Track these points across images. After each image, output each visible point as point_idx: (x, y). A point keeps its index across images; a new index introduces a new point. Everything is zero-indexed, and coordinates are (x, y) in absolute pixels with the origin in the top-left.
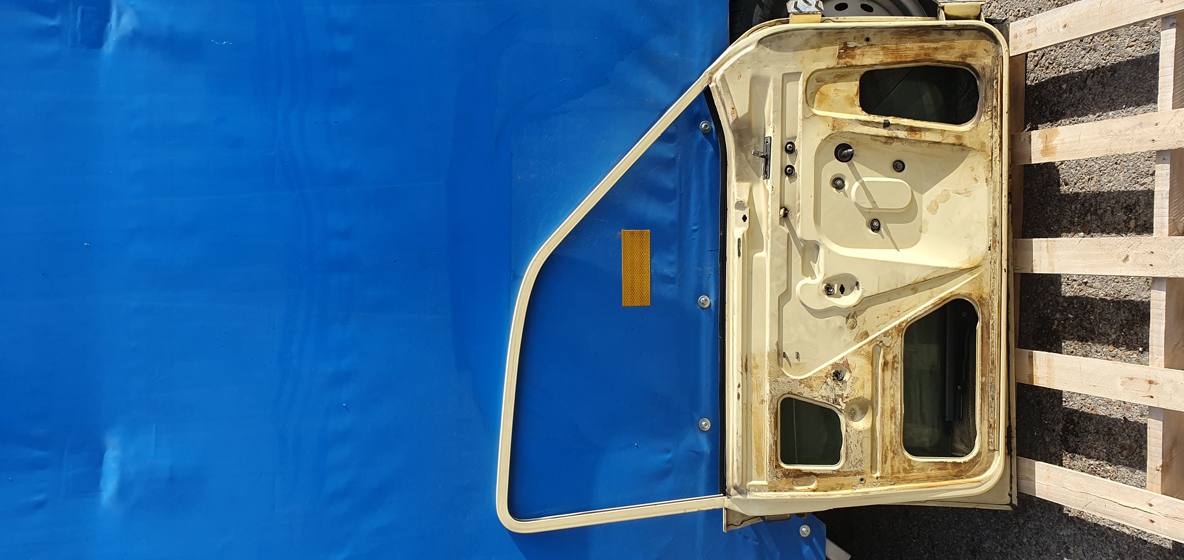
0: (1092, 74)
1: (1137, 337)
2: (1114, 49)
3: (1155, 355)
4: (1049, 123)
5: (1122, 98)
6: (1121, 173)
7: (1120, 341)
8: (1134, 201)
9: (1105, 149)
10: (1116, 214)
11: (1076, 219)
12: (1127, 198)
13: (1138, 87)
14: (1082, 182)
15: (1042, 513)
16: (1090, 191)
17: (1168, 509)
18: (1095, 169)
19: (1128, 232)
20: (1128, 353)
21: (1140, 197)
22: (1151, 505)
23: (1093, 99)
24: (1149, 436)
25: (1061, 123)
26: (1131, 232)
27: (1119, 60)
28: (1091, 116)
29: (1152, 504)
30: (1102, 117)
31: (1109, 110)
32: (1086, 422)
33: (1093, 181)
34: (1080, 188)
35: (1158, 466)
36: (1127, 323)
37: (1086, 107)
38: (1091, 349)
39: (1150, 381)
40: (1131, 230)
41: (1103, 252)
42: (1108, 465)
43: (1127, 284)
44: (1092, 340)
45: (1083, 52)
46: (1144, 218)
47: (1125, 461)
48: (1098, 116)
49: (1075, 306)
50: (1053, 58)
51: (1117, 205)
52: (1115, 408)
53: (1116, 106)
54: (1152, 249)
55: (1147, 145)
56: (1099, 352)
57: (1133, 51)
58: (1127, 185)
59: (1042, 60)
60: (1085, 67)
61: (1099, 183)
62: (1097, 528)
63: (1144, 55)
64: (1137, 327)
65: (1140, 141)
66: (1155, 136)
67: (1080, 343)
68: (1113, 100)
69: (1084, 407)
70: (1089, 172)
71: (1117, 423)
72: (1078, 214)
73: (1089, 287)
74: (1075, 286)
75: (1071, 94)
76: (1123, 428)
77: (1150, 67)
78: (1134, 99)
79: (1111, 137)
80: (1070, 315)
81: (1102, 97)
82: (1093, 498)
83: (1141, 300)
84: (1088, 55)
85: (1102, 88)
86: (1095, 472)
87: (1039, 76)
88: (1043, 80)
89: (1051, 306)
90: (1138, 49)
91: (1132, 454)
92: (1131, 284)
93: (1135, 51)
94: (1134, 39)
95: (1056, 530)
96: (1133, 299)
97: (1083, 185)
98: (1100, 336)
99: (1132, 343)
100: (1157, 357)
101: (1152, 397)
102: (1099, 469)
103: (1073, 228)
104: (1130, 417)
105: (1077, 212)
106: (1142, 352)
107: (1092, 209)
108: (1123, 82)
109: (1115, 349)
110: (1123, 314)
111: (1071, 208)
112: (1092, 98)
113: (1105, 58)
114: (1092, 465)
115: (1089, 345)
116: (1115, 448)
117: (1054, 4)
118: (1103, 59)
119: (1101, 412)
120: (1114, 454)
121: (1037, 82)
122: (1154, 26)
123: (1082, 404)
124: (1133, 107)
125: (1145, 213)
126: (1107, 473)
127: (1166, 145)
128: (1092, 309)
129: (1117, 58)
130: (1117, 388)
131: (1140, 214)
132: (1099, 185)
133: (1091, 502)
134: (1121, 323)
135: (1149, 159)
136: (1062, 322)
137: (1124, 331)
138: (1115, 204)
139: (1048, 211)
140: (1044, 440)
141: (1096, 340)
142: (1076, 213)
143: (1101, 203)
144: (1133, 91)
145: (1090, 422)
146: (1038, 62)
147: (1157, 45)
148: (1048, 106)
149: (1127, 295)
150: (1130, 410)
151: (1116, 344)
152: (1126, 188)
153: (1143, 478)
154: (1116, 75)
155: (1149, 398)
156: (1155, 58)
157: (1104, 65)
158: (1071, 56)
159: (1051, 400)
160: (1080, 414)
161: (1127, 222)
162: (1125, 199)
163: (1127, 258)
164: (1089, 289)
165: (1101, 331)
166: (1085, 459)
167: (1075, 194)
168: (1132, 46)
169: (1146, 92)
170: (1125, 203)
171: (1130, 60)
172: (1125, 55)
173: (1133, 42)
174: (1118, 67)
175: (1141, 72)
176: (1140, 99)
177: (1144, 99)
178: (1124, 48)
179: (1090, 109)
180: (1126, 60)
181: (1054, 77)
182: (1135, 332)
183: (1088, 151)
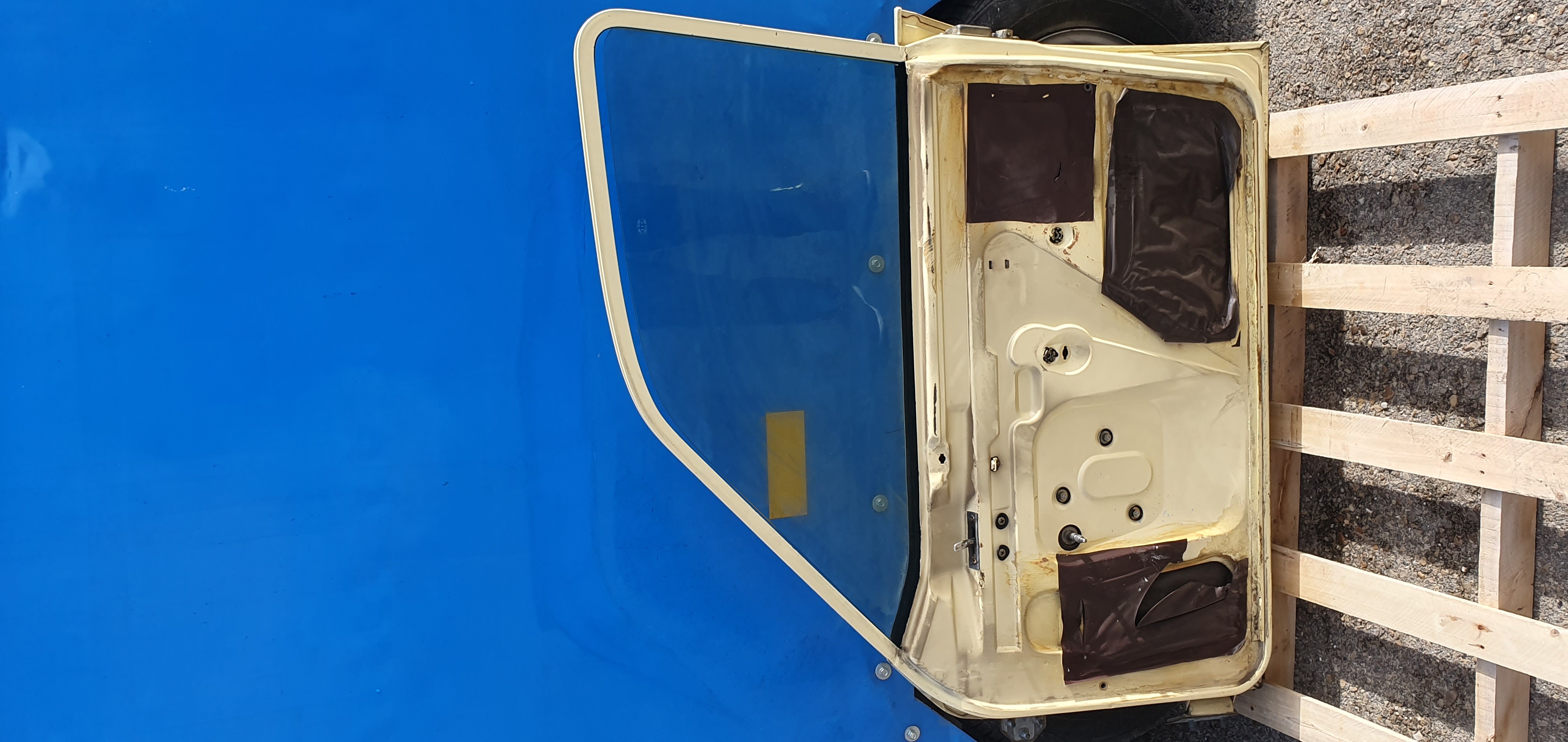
0: (1399, 189)
1: (1459, 553)
2: (1429, 159)
3: (1486, 591)
4: (1340, 247)
5: (1441, 229)
6: (1438, 330)
7: (1437, 553)
8: (1456, 370)
9: (1420, 305)
10: (1431, 385)
11: (1377, 383)
12: (1447, 365)
13: (1462, 217)
14: (1385, 333)
16: (1396, 348)
18: (1403, 320)
19: (1447, 410)
20: (1447, 571)
21: (1465, 367)
23: (1401, 225)
24: (1478, 696)
25: (1357, 249)
26: (1452, 411)
27: (1437, 176)
28: (1398, 246)
30: (1413, 250)
31: (1423, 242)
32: (1390, 654)
33: (1400, 334)
34: (1383, 341)
35: (1489, 736)
36: (1445, 532)
37: (1391, 233)
38: (1396, 559)
39: (1480, 626)
40: (1451, 409)
41: (1416, 443)
42: (1418, 714)
44: (1398, 546)
45: (1387, 157)
46: (1469, 396)
47: (1442, 713)
48: (1408, 248)
49: (1375, 498)
50: (1346, 159)
51: (1432, 372)
53: (1433, 238)
54: (1483, 451)
55: (1478, 309)
56: (1407, 565)
57: (1456, 167)
58: (1447, 347)
59: (1331, 159)
60: (1390, 178)
61: (1408, 339)
63: (1470, 174)
64: (1459, 539)
65: (1468, 302)
66: (1490, 298)
67: (1381, 549)
68: (1428, 229)
69: (1386, 633)
70: (1394, 322)
71: (1431, 662)
72: (1379, 376)
73: (1395, 476)
74: (1375, 473)
75: (1371, 212)
76: (1438, 669)
77: (1479, 192)
78: (1457, 232)
79: (1429, 290)
80: (1367, 510)
81: (1413, 223)
84: (1393, 162)
85: (1413, 209)
86: (1402, 721)
87: (1327, 180)
88: (1333, 187)
89: (1342, 493)
90: (1463, 165)
91: (1451, 705)
93: (1459, 167)
94: (1458, 150)
96: (1453, 501)
97: (1388, 338)
98: (1410, 543)
99: (1452, 559)
100: (1489, 593)
101: (1482, 647)
102: (1406, 718)
103: (1372, 395)
104: (1448, 657)
105: (1378, 373)
106: (1465, 574)
107: (1399, 372)
108: (1442, 206)
109: (1429, 564)
110: (1440, 519)
111: (1370, 366)
112: (1399, 222)
113: (1417, 170)
114: (1397, 711)
115: (1394, 554)
116: (1428, 693)
117: (1347, 84)
118: (1414, 171)
119: (1410, 644)
120: (1427, 702)
121: (1324, 188)
124: (1456, 242)
125: (1471, 389)
126: (1416, 724)
127: (1503, 314)
128: (1398, 506)
129: (1434, 172)
130: (1435, 627)
131: (1463, 389)
132: (1409, 341)
134: (1437, 530)
136: (1357, 517)
137: (1441, 541)
138: (1430, 370)
139: (1339, 366)
140: (1333, 669)
141: (1403, 548)
142: (1376, 374)
143: (1411, 365)
144: (1455, 222)
145: (1394, 655)
146: (1325, 162)
147: (1488, 163)
148: (1339, 223)
149: (1446, 495)
151: (1429, 556)
152: (1445, 351)
153: (1465, 738)
154: (1432, 196)
155: (1478, 648)
156: (1485, 180)
157: (1416, 179)
158: (1371, 160)
160: (1381, 642)
161: (1446, 396)
162: (1444, 366)
163: (1449, 457)
164: (1395, 478)
165: (1409, 537)
166: (1388, 702)
167: (1375, 348)
168: (1453, 160)
169: (1474, 225)
170: (1444, 370)
171: (1452, 178)
172: (1445, 170)
173: (1456, 154)
174: (1436, 186)
175: (1467, 197)
176: (1465, 234)
177: (1470, 234)
178: (1443, 160)
179: (1397, 237)
180: (1446, 177)
181: (1347, 186)
182: (1456, 546)
183: (1396, 303)
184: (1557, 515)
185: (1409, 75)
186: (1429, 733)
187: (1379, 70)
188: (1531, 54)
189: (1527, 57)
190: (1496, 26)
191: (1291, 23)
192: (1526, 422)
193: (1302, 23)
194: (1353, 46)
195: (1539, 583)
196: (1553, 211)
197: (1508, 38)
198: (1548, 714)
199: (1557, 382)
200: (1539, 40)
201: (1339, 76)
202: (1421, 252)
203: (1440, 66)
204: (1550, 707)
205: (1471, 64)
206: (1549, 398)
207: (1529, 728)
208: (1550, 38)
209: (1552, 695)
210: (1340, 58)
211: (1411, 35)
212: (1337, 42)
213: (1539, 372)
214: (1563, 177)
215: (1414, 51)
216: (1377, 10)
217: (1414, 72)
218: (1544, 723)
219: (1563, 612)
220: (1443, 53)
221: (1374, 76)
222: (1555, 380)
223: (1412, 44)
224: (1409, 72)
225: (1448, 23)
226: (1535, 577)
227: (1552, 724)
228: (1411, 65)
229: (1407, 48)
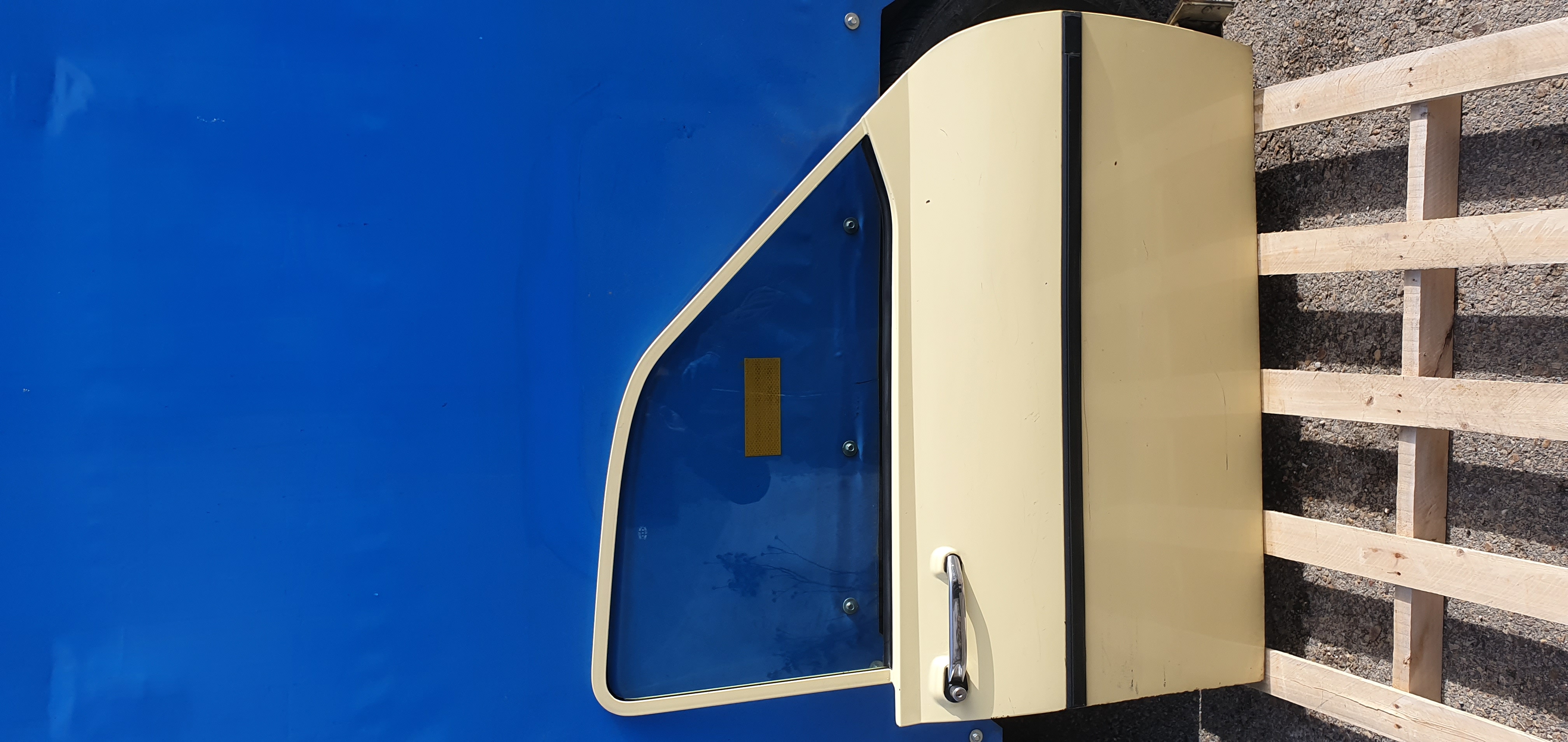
0: (1330, 165)
1: (1382, 496)
2: (1356, 135)
3: (1403, 522)
5: (1366, 198)
6: (1364, 291)
7: (1363, 499)
8: (1379, 326)
9: (1345, 263)
10: (1359, 342)
11: (1312, 345)
12: (1372, 323)
13: (1384, 186)
14: (1318, 298)
15: (1270, 709)
16: (1328, 311)
17: (1417, 712)
18: (1334, 284)
19: (1372, 364)
20: (1372, 514)
21: (1387, 322)
22: (1397, 707)
23: (1332, 197)
24: (1396, 621)
26: (1376, 365)
27: (1362, 150)
28: (1329, 217)
29: (1399, 705)
30: (1342, 219)
31: (1350, 212)
32: (1323, 598)
33: (1331, 298)
34: (1317, 306)
35: (1406, 657)
36: (1371, 478)
37: (1323, 205)
38: (1329, 507)
39: (1397, 554)
40: (1376, 363)
41: (1342, 392)
42: (1347, 652)
43: (1371, 429)
44: (1330, 496)
45: (1320, 137)
46: (1391, 349)
47: (1367, 648)
48: (1338, 218)
49: (1311, 453)
50: (1284, 140)
51: (1359, 331)
52: (1356, 582)
53: (1359, 206)
54: (1400, 391)
55: (1395, 261)
56: (1338, 512)
57: (1378, 141)
58: (1371, 306)
59: (1272, 142)
60: (1323, 155)
61: (1338, 302)
62: (1333, 730)
63: (1391, 146)
64: (1382, 483)
65: (1386, 256)
66: (1404, 251)
67: (1316, 500)
68: (1355, 199)
69: (1322, 581)
70: (1327, 287)
71: (1358, 602)
72: (1314, 338)
73: (1327, 430)
74: (1310, 429)
75: (1306, 187)
76: (1365, 607)
77: (1398, 161)
78: (1379, 200)
79: (1353, 248)
80: (1303, 464)
81: (1342, 194)
82: (1330, 695)
83: (1387, 450)
84: (1325, 140)
85: (1342, 182)
86: (1333, 660)
87: (1268, 161)
88: (1272, 168)
89: (1281, 451)
90: (1384, 138)
91: (1376, 640)
92: (1376, 430)
93: (1381, 140)
94: (1380, 125)
95: (1286, 731)
96: (1378, 448)
97: (1321, 303)
98: (1340, 492)
99: (1377, 502)
100: (1405, 524)
101: (1399, 574)
102: (1337, 657)
103: (1308, 356)
104: (1373, 594)
105: (1313, 335)
106: (1388, 515)
107: (1331, 333)
108: (1367, 177)
109: (1357, 510)
110: (1366, 466)
111: (1306, 330)
112: (1330, 195)
113: (1345, 146)
114: (1329, 651)
115: (1327, 503)
116: (1356, 631)
117: (1285, 72)
118: (1343, 147)
119: (1340, 587)
120: (1355, 639)
121: (1265, 169)
122: (1402, 111)
123: (1317, 575)
124: (1379, 209)
125: (1393, 343)
126: (1346, 662)
127: (1415, 264)
129: (1360, 147)
130: (1359, 560)
131: (1386, 343)
132: (1339, 304)
133: (1327, 701)
134: (1364, 477)
135: (1397, 276)
136: (1295, 472)
137: (1367, 487)
138: (1358, 328)
139: (1278, 332)
141: (1335, 497)
142: (1311, 337)
143: (1341, 326)
144: (1378, 190)
145: (1327, 599)
146: (1266, 145)
147: (1405, 135)
148: (1278, 201)
149: (1372, 443)
150: (1373, 585)
151: (1357, 502)
152: (1370, 310)
153: (1388, 669)
154: (1358, 168)
155: (1395, 575)
156: (1403, 151)
157: (1344, 154)
158: (1305, 140)
159: (1281, 570)
160: (1315, 588)
161: (1371, 352)
162: (1369, 324)
163: (1371, 400)
164: (1327, 432)
165: (1340, 486)
166: (1321, 644)
167: (1310, 313)
168: (1376, 134)
169: (1394, 192)
170: (1369, 327)
171: (1375, 150)
172: (1369, 144)
173: (1378, 129)
174: (1361, 159)
175: (1387, 167)
176: (1386, 201)
177: (1391, 201)
178: (1368, 135)
179: (1328, 208)
180: (1370, 150)
181: (1285, 165)
182: (1380, 490)
183: (1325, 263)
184: (1466, 452)
185: (1338, 60)
186: (1356, 668)
187: (1312, 58)
188: (1441, 34)
189: (1437, 37)
190: (1411, 11)
191: (1237, 21)
192: (1438, 365)
193: (1247, 20)
194: (1291, 37)
195: (1451, 516)
196: (1460, 173)
197: (1422, 21)
198: (1459, 637)
199: (1465, 329)
200: (1448, 21)
201: (1279, 66)
202: (1349, 220)
203: (1364, 50)
204: (1461, 631)
205: (1390, 46)
206: (1459, 344)
207: (1443, 653)
208: (1457, 18)
209: (1462, 619)
210: (1279, 50)
211: (1339, 25)
212: (1276, 35)
213: (1450, 321)
214: (1468, 142)
215: (1342, 39)
216: (1311, 4)
217: (1342, 58)
218: (1456, 646)
219: (1471, 541)
220: (1367, 38)
221: (1308, 64)
222: (1463, 327)
223: (1340, 33)
224: (1338, 58)
225: (1370, 11)
226: (1448, 511)
227: (1463, 646)
228: (1340, 51)
229: (1336, 36)
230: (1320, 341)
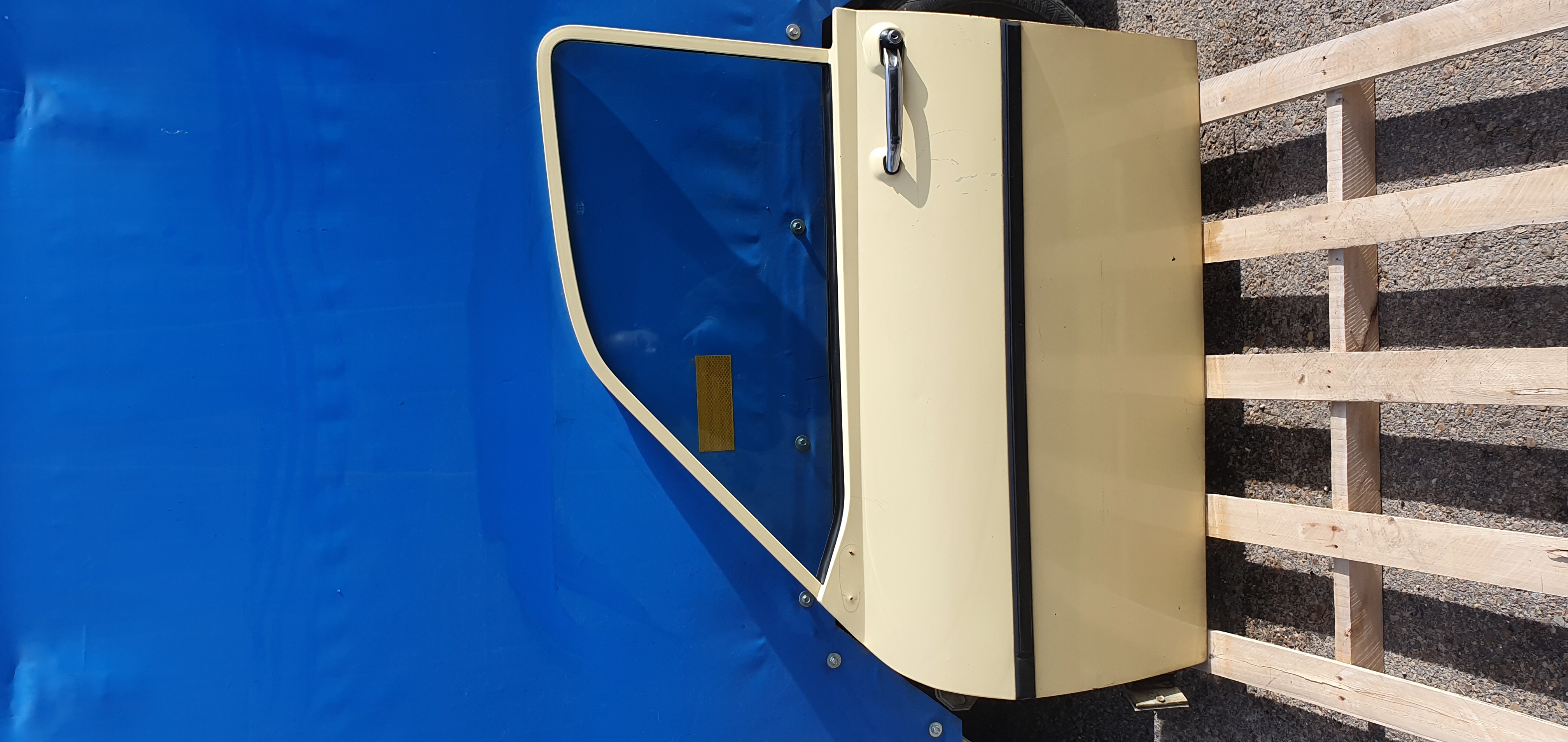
0: (1259, 156)
1: (1321, 474)
2: (1281, 126)
3: (1338, 496)
4: (1214, 214)
5: (1293, 186)
6: (1296, 276)
7: (1304, 479)
8: (1311, 308)
9: (1273, 247)
10: (1292, 325)
11: (1249, 332)
12: (1304, 305)
13: (1308, 173)
14: (1254, 286)
15: (1225, 695)
16: (1263, 298)
17: (1359, 682)
18: (1267, 270)
19: (1306, 346)
20: (1313, 493)
21: (1318, 304)
22: (1340, 679)
23: (1262, 186)
24: (1337, 596)
25: (1228, 214)
26: (1309, 346)
27: (1287, 140)
28: (1260, 206)
29: (1342, 677)
30: (1272, 207)
31: (1279, 199)
32: (1270, 580)
33: (1265, 285)
34: (1253, 293)
35: (1347, 629)
36: (1310, 457)
37: (1254, 196)
38: (1272, 490)
39: (1333, 527)
40: (1309, 344)
41: (1276, 372)
42: (1296, 632)
43: (1308, 409)
44: (1273, 478)
45: (1248, 130)
46: (1323, 330)
47: (1314, 626)
48: (1268, 207)
49: (1253, 437)
50: (1215, 136)
52: (1301, 561)
54: (1329, 367)
55: (1319, 242)
56: (1281, 494)
57: (1302, 130)
58: (1303, 289)
59: (1204, 139)
60: (1251, 147)
61: (1272, 288)
62: (1286, 711)
63: (1313, 135)
64: (1320, 461)
65: (1310, 238)
66: (1326, 232)
67: (1260, 483)
68: (1283, 187)
69: (1267, 561)
70: (1260, 274)
71: (1303, 580)
72: (1251, 325)
73: (1267, 414)
74: (1251, 413)
75: (1237, 179)
76: (1310, 585)
78: (1305, 186)
79: (1279, 232)
80: (1247, 449)
81: (1271, 184)
82: (1277, 673)
83: (1324, 428)
84: (1253, 133)
85: (1270, 172)
86: (1282, 640)
88: (1206, 162)
89: (1225, 438)
91: (1322, 617)
92: (1312, 410)
93: (1304, 130)
94: (1302, 115)
95: (1241, 716)
96: (1315, 427)
97: (1255, 290)
98: (1282, 473)
99: (1316, 481)
100: (1340, 497)
101: (1336, 546)
102: (1286, 637)
103: (1246, 343)
104: (1317, 572)
105: (1249, 322)
106: (1327, 492)
107: (1266, 319)
108: (1293, 166)
109: (1298, 489)
110: (1305, 446)
111: (1243, 318)
112: (1260, 185)
113: (1271, 137)
114: (1278, 632)
115: (1270, 485)
116: (1303, 610)
117: (1213, 70)
118: (1270, 138)
119: (1286, 567)
120: (1302, 618)
122: (1322, 101)
123: (1264, 557)
124: (1305, 195)
125: (1324, 324)
126: (1295, 642)
127: (1338, 243)
128: (1271, 441)
129: (1285, 137)
130: (1298, 536)
131: (1318, 324)
133: (1275, 678)
134: (1303, 457)
135: (1325, 258)
136: (1239, 457)
137: (1307, 466)
138: (1291, 312)
139: (1217, 322)
140: (1224, 604)
141: (1277, 479)
142: (1248, 324)
143: (1275, 311)
144: (1303, 178)
145: (1274, 580)
147: (1324, 122)
148: (1212, 194)
149: (1309, 423)
150: (1317, 563)
151: (1299, 483)
152: (1302, 294)
153: (1332, 646)
154: (1284, 158)
155: (1333, 547)
156: (1322, 139)
157: (1271, 145)
158: (1235, 134)
159: (1230, 555)
160: (1263, 570)
161: (1304, 334)
162: (1301, 307)
163: (1302, 379)
164: (1267, 416)
165: (1281, 467)
166: (1270, 625)
167: (1246, 301)
168: (1299, 124)
169: (1318, 178)
170: (1301, 311)
171: (1299, 139)
172: (1294, 134)
173: (1301, 118)
174: (1287, 148)
175: (1311, 154)
176: (1312, 187)
177: (1316, 187)
178: (1291, 126)
179: (1259, 198)
180: (1294, 140)
181: (1218, 159)
182: (1319, 469)
183: (1255, 249)
184: (1396, 425)
185: (1262, 56)
186: (1305, 647)
187: (1238, 55)
188: (1353, 25)
189: (1350, 28)
190: (1324, 6)
191: (1167, 25)
192: (1365, 342)
193: (1176, 24)
194: (1217, 37)
195: (1385, 489)
196: (1377, 156)
197: (1334, 14)
198: (1399, 608)
199: (1389, 306)
200: (1358, 12)
201: (1207, 65)
202: (1278, 208)
203: (1285, 45)
204: (1400, 602)
205: (1308, 40)
206: (1384, 321)
207: (1384, 625)
208: (1366, 10)
209: (1401, 590)
210: (1207, 50)
211: (1261, 22)
212: (1204, 36)
213: (1374, 298)
214: (1383, 126)
215: (1264, 35)
216: (1234, 4)
217: (1264, 54)
218: (1396, 618)
219: (1405, 512)
220: (1286, 33)
221: (1234, 61)
222: (1388, 304)
223: (1262, 30)
224: (1261, 54)
225: (1288, 8)
226: (1381, 484)
227: (1403, 617)
228: (1262, 48)
229: (1258, 33)
230: (1257, 328)
